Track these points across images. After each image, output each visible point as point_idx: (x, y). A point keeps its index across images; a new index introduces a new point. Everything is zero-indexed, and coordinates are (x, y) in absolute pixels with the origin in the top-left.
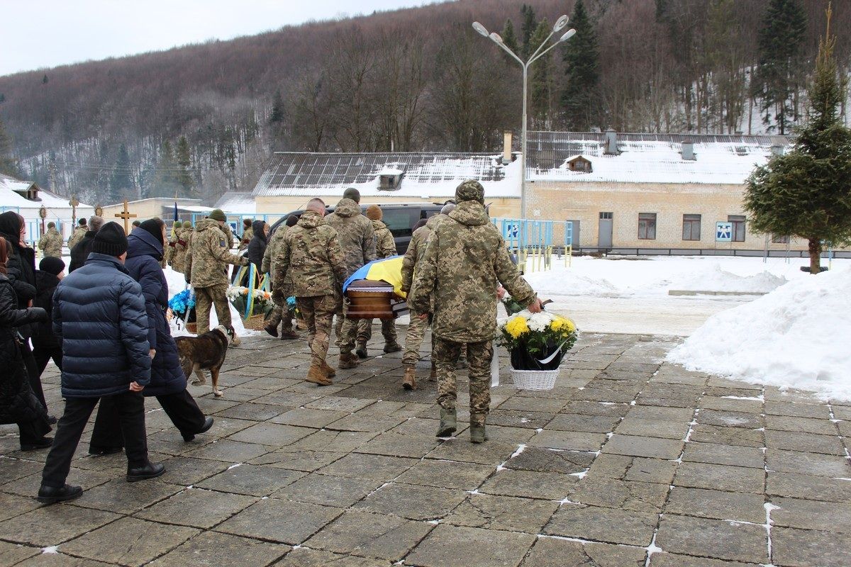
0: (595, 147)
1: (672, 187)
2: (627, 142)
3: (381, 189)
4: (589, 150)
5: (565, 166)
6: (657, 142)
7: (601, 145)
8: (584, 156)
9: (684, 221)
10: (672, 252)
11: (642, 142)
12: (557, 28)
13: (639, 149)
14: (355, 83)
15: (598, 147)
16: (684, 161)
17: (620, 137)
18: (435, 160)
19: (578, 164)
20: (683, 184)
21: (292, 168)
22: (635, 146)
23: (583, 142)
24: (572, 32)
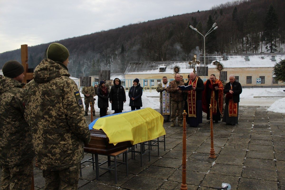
0: (220, 58)
1: (243, 69)
2: (229, 56)
3: (160, 71)
4: (219, 59)
5: (212, 64)
6: (238, 56)
7: (222, 58)
8: (217, 61)
9: (247, 78)
10: (244, 87)
11: (234, 56)
12: (213, 26)
13: (233, 58)
14: (150, 42)
15: (221, 58)
16: (246, 61)
17: (227, 55)
18: (174, 63)
19: (216, 63)
20: (246, 68)
21: (135, 66)
22: (232, 57)
23: (216, 57)
24: (217, 27)
